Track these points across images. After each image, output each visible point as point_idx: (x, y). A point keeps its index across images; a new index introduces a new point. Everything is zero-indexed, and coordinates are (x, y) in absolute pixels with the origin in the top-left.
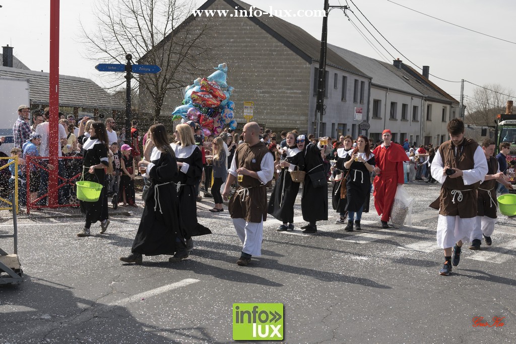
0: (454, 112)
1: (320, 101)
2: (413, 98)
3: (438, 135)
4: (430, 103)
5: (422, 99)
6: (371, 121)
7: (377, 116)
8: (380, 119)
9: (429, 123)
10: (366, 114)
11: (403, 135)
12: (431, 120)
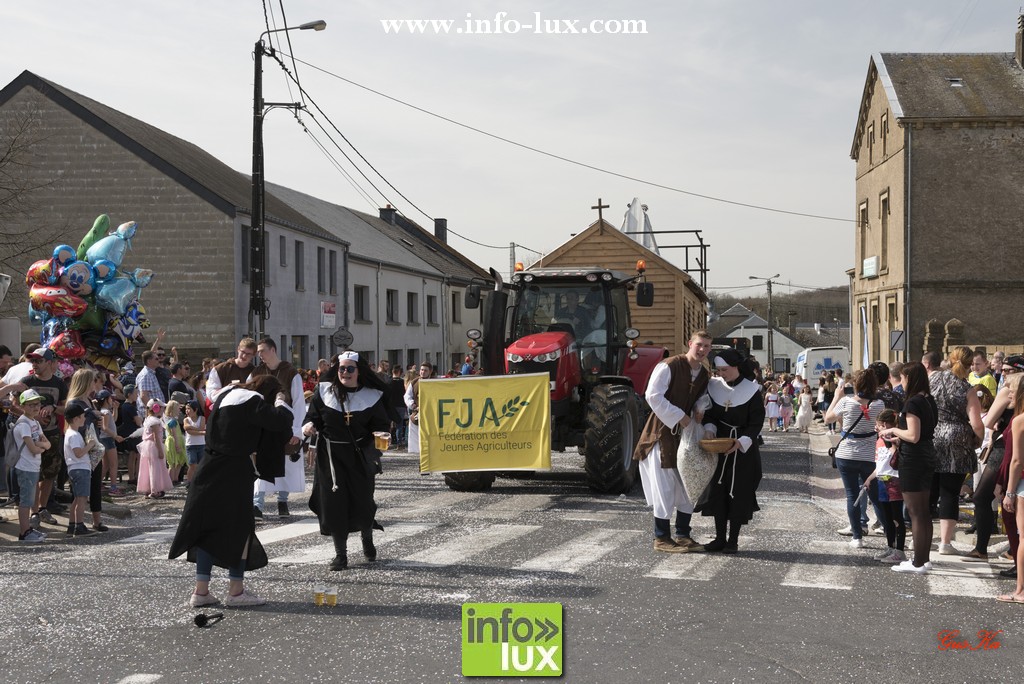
1: (258, 292)
2: (426, 281)
4: (456, 289)
5: (443, 282)
6: (353, 328)
7: (362, 317)
8: (369, 323)
9: (457, 328)
10: (342, 315)
11: (412, 353)
12: (460, 323)
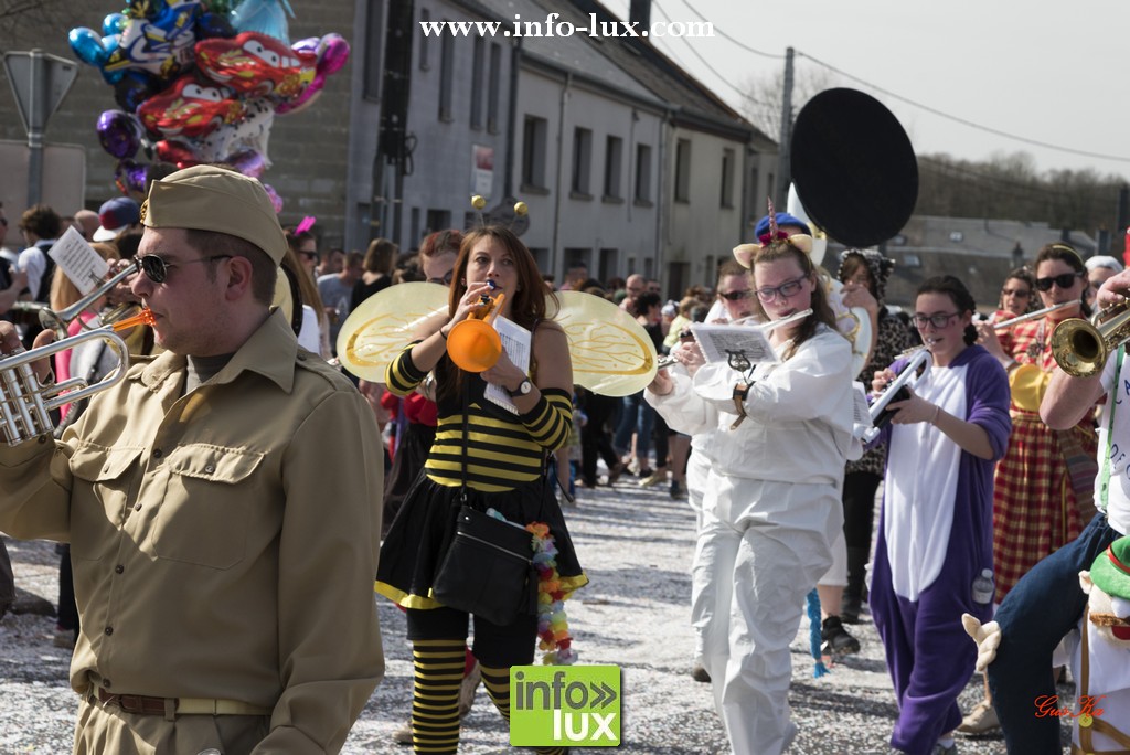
0: (755, 172)
1: (395, 119)
2: (641, 115)
3: (710, 258)
4: (685, 134)
5: (664, 119)
8: (544, 192)
9: (680, 213)
10: (501, 173)
11: (606, 255)
12: (687, 202)
